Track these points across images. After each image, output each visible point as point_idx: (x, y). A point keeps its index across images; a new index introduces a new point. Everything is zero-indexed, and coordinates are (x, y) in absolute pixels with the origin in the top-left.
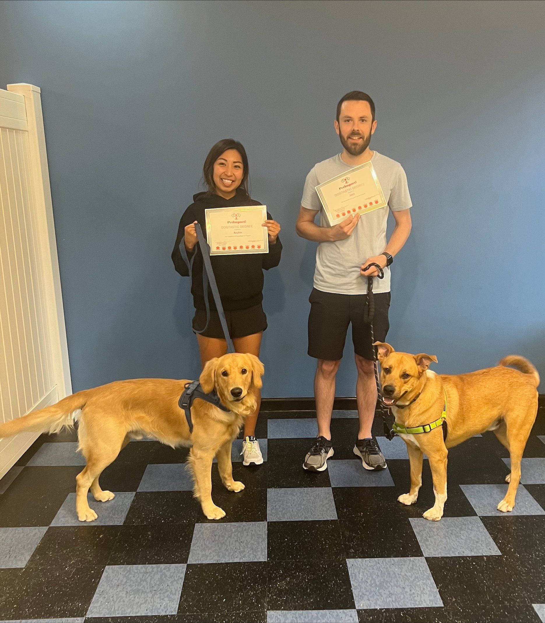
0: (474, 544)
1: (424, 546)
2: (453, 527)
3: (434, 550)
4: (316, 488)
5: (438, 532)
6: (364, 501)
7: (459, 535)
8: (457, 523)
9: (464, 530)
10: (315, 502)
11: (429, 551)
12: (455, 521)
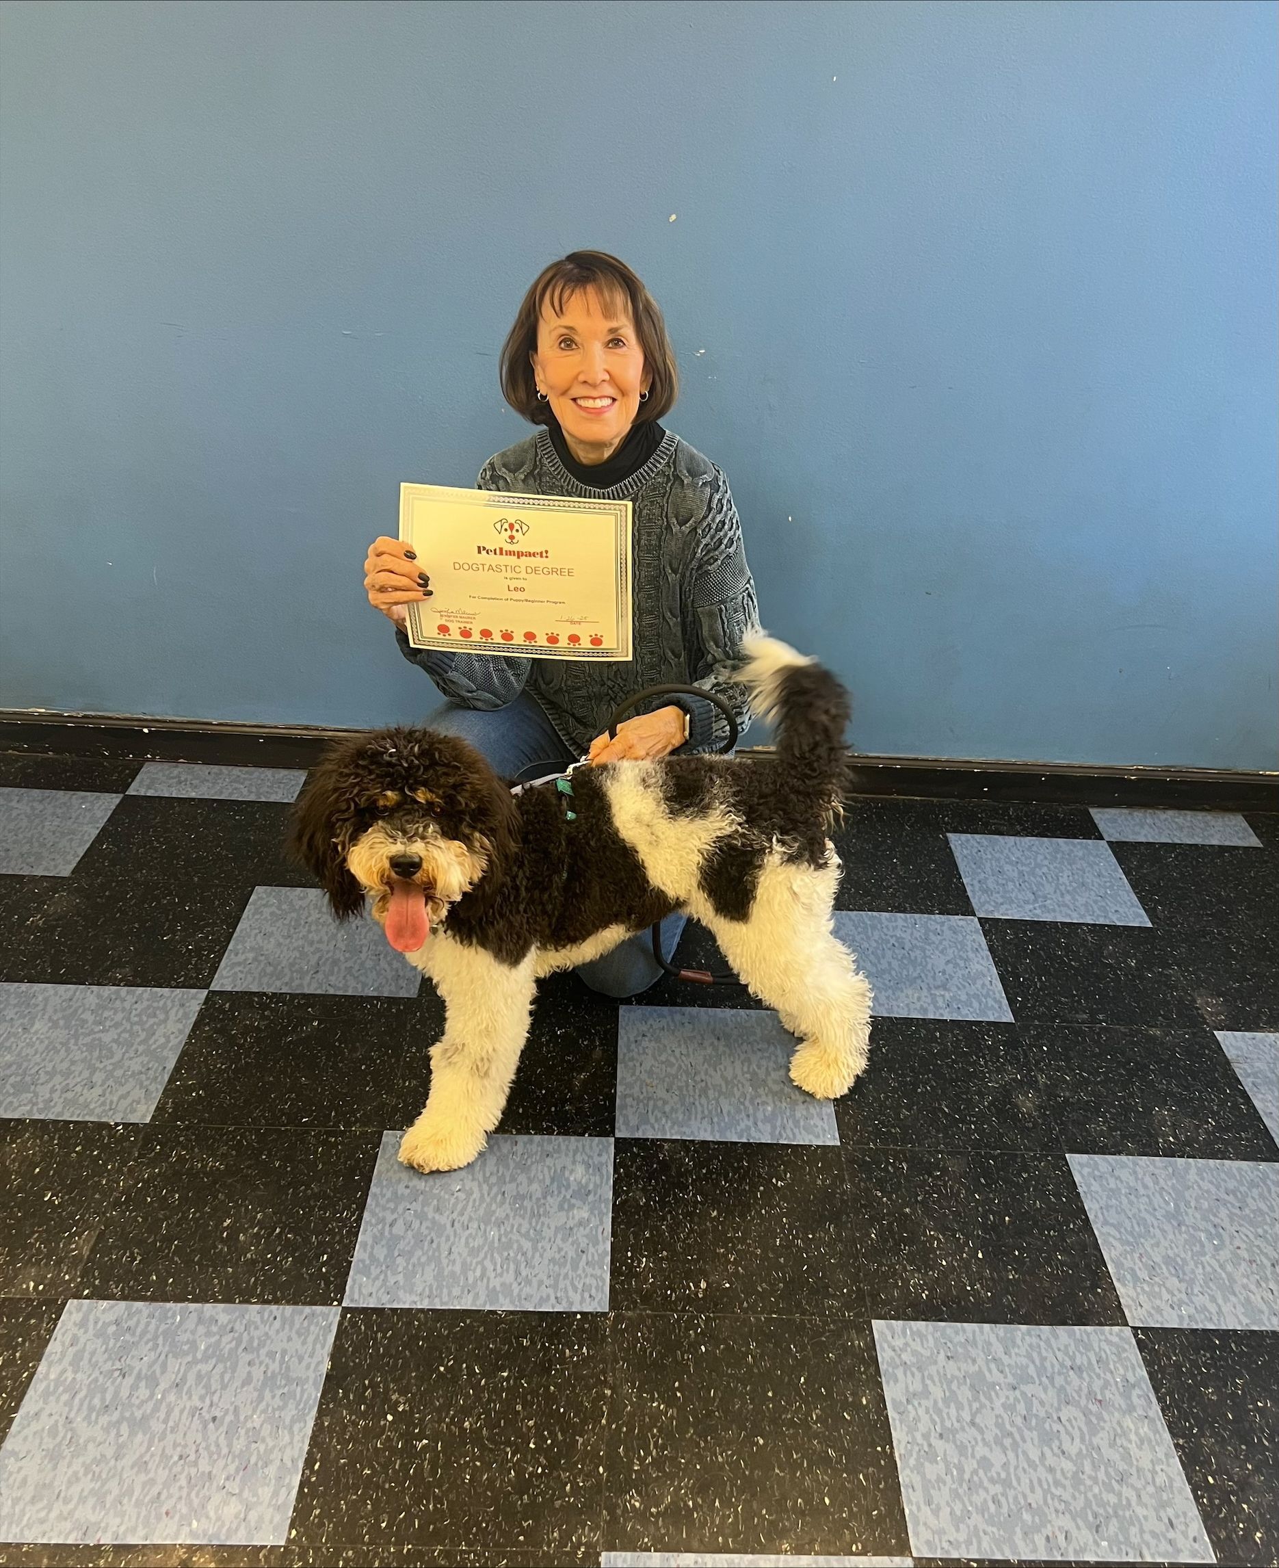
0: (1112, 1490)
1: (918, 1486)
2: (1034, 1383)
3: (952, 1513)
4: (561, 1138)
5: (976, 1405)
6: (719, 1214)
7: (1056, 1427)
8: (1050, 1356)
9: (1077, 1405)
10: (541, 1212)
11: (932, 1522)
12: (1042, 1344)
